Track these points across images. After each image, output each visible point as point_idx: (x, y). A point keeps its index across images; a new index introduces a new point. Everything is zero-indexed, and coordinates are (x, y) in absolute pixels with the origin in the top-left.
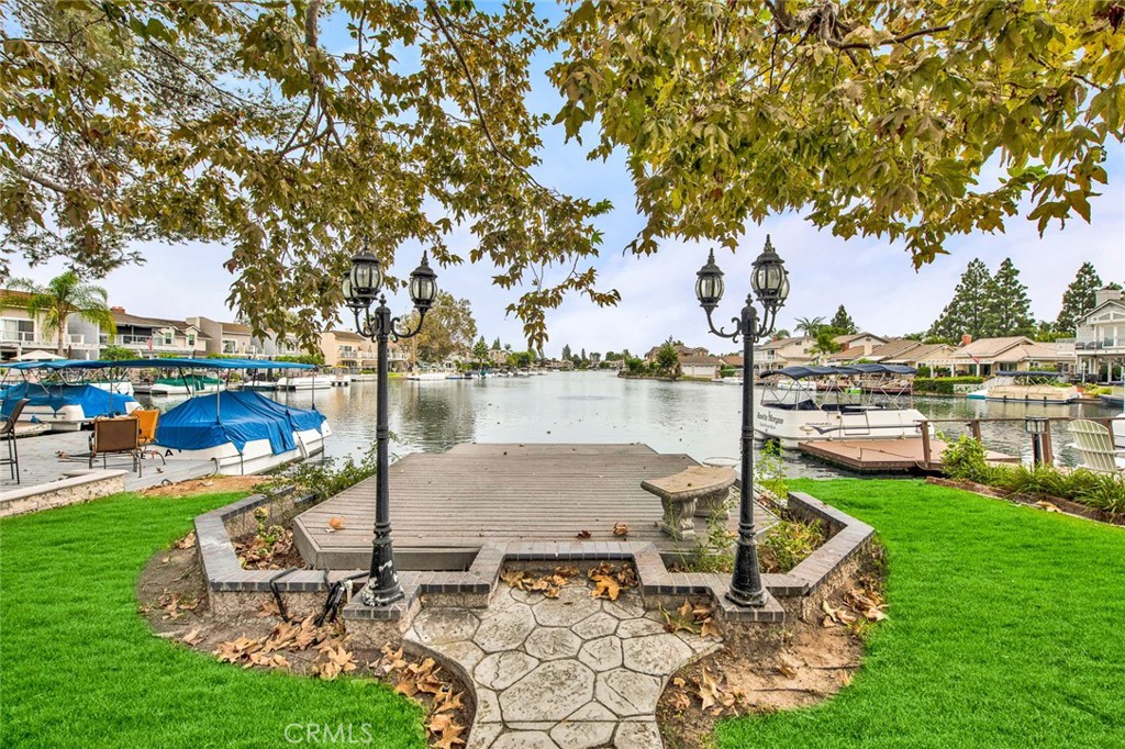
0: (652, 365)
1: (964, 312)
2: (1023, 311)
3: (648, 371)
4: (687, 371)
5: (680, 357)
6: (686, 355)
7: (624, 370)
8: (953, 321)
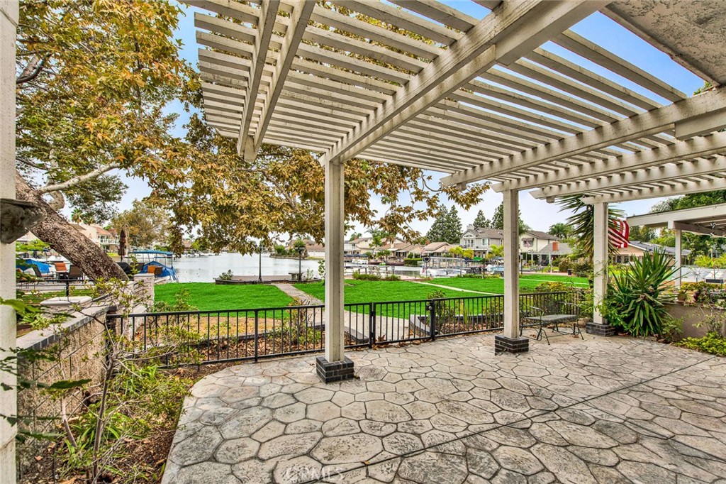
0: (291, 250)
1: (438, 228)
2: (459, 229)
3: (288, 254)
4: (311, 254)
5: (307, 246)
6: (310, 245)
7: (274, 253)
8: (434, 233)
